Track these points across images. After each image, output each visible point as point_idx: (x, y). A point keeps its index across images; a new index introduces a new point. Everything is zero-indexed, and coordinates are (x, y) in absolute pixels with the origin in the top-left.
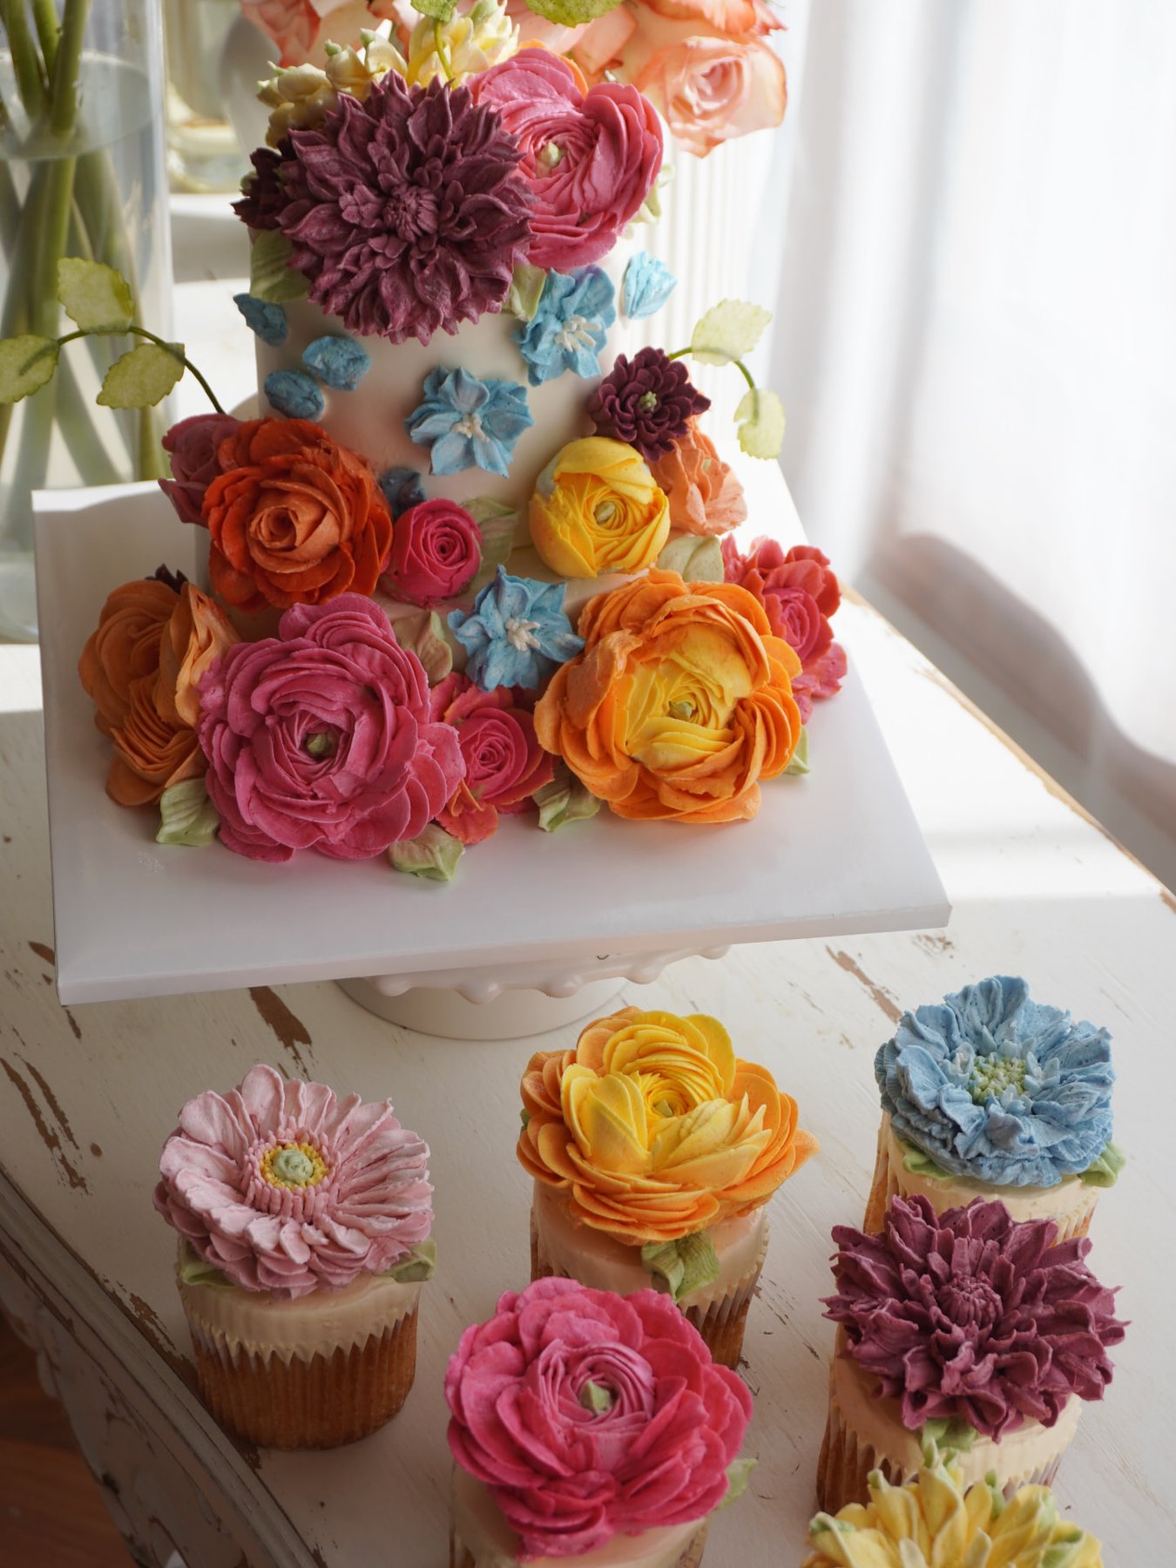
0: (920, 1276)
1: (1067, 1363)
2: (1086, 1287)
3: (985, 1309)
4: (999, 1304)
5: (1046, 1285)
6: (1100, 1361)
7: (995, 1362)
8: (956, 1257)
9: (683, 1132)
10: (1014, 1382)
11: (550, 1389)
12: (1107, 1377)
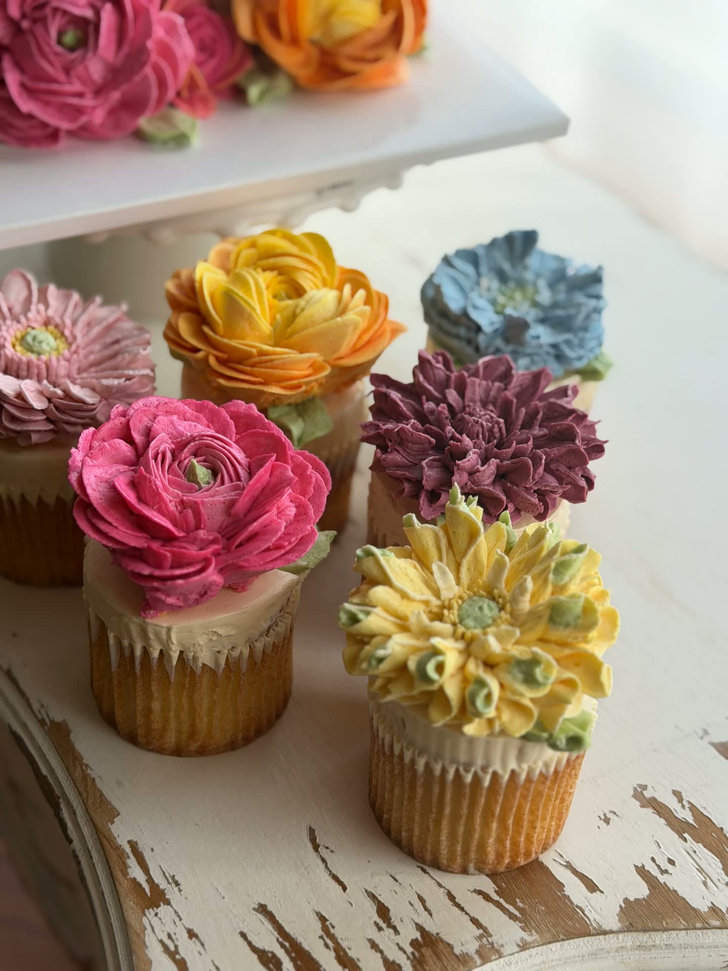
0: (438, 405)
1: (557, 470)
2: (574, 415)
3: (491, 430)
4: (503, 426)
5: (541, 413)
6: (584, 472)
7: (498, 467)
8: (468, 394)
9: (298, 310)
10: (513, 483)
11: (160, 469)
12: (591, 484)
